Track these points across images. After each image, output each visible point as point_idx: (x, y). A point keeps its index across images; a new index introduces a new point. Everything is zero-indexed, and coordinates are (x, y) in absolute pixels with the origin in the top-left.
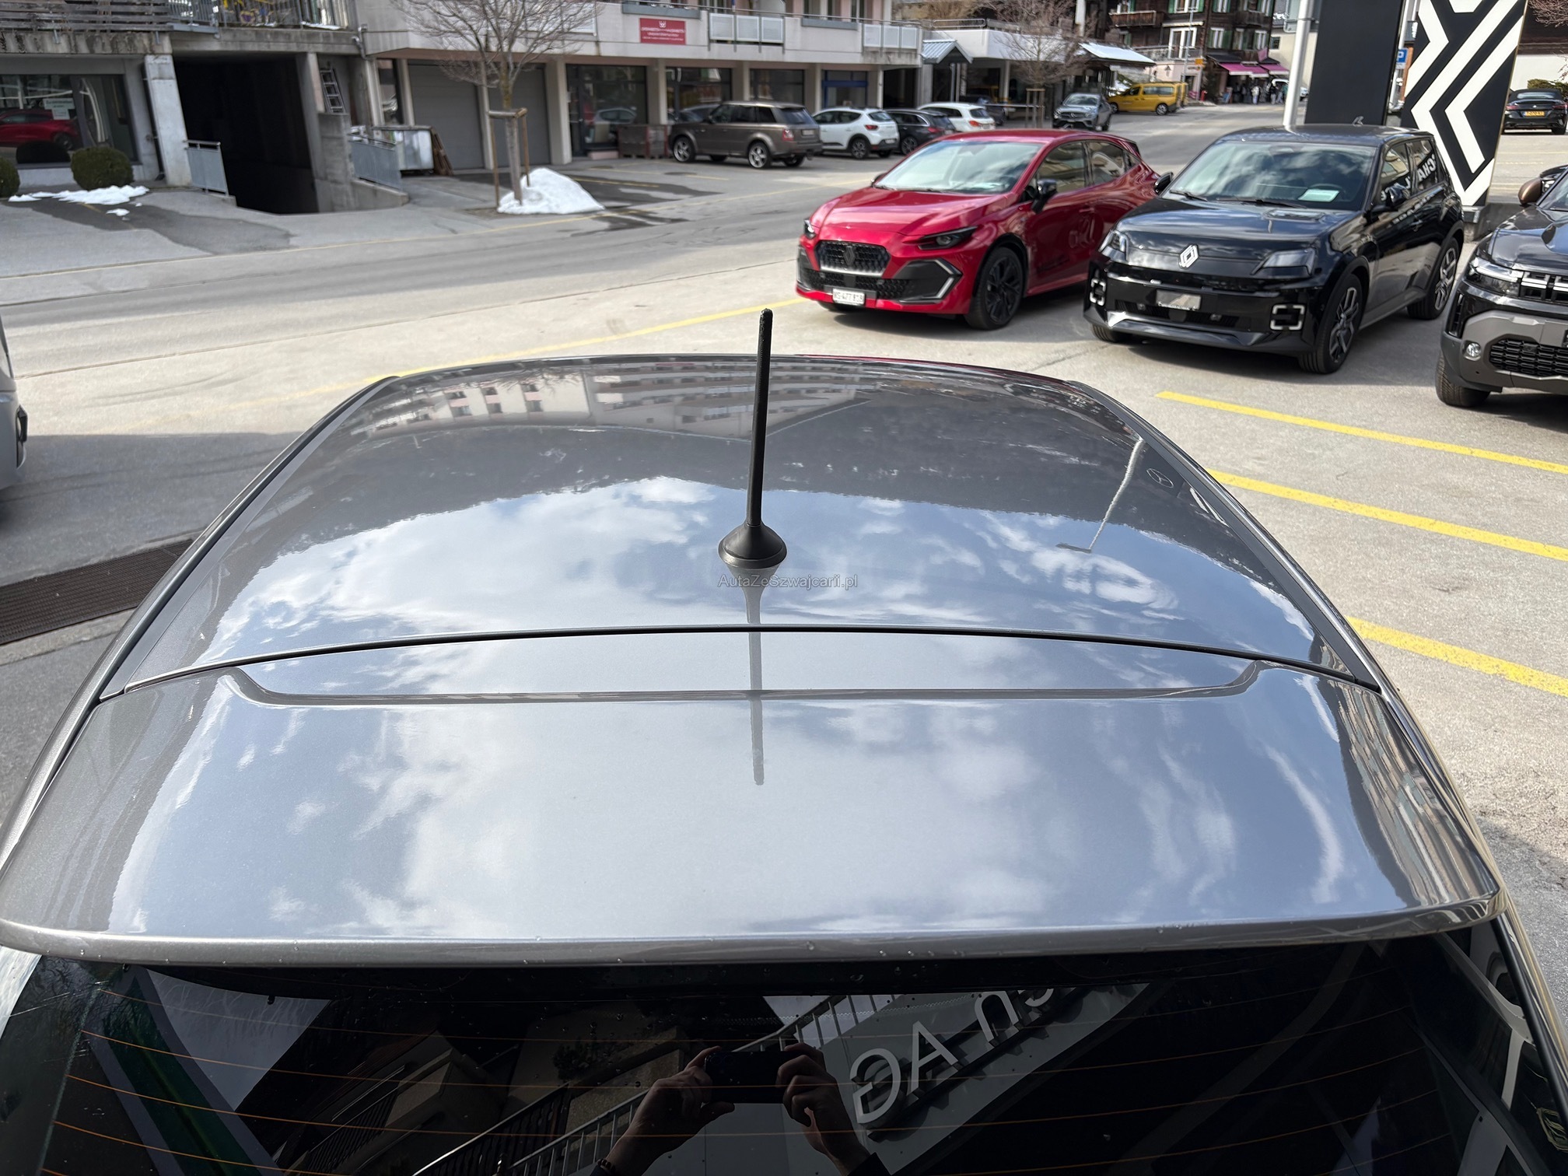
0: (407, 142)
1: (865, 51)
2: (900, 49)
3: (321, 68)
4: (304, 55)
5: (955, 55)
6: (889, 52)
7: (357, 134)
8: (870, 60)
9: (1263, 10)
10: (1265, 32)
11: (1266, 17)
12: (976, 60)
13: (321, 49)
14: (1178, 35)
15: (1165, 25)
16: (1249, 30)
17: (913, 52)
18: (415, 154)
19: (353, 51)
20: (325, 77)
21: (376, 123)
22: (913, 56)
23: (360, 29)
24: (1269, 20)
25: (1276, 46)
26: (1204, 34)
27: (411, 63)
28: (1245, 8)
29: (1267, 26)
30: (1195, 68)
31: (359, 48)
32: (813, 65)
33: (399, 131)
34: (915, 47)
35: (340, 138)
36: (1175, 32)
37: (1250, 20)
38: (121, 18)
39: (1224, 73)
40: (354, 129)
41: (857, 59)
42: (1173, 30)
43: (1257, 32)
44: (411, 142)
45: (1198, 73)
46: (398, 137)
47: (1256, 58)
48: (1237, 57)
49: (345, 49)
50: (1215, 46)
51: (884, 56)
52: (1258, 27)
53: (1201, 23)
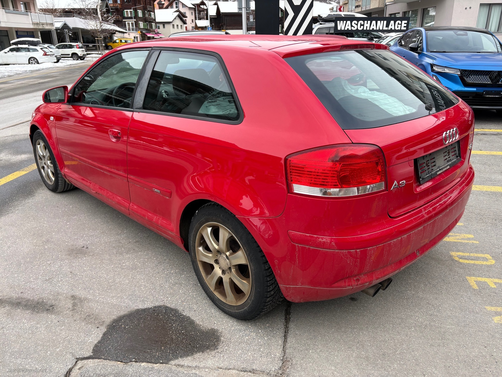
1: (33, 24)
2: (46, 23)
5: (65, 26)
6: (43, 24)
8: (36, 27)
9: (152, 17)
10: (154, 24)
11: (154, 19)
12: (73, 28)
14: (129, 24)
15: (123, 20)
16: (150, 23)
17: (52, 24)
22: (52, 26)
24: (155, 20)
25: (159, 28)
26: (137, 24)
28: (147, 16)
29: (155, 22)
30: (137, 34)
32: (11, 28)
34: (52, 23)
36: (128, 23)
37: (150, 20)
39: (146, 36)
41: (32, 27)
42: (127, 22)
43: (152, 24)
45: (138, 36)
47: (154, 32)
48: (149, 31)
50: (141, 28)
51: (41, 25)
52: (152, 22)
53: (135, 20)
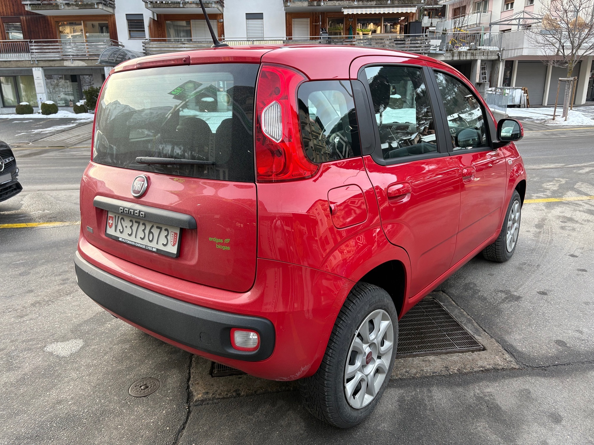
0: (510, 94)
3: (481, 65)
4: (477, 60)
7: (491, 91)
13: (483, 58)
18: (513, 99)
19: (497, 57)
20: (483, 68)
21: (499, 86)
23: (502, 49)
27: (520, 62)
31: (499, 57)
33: (508, 89)
35: (484, 92)
38: (412, 49)
40: (490, 89)
44: (513, 94)
46: (507, 91)
49: (494, 57)
